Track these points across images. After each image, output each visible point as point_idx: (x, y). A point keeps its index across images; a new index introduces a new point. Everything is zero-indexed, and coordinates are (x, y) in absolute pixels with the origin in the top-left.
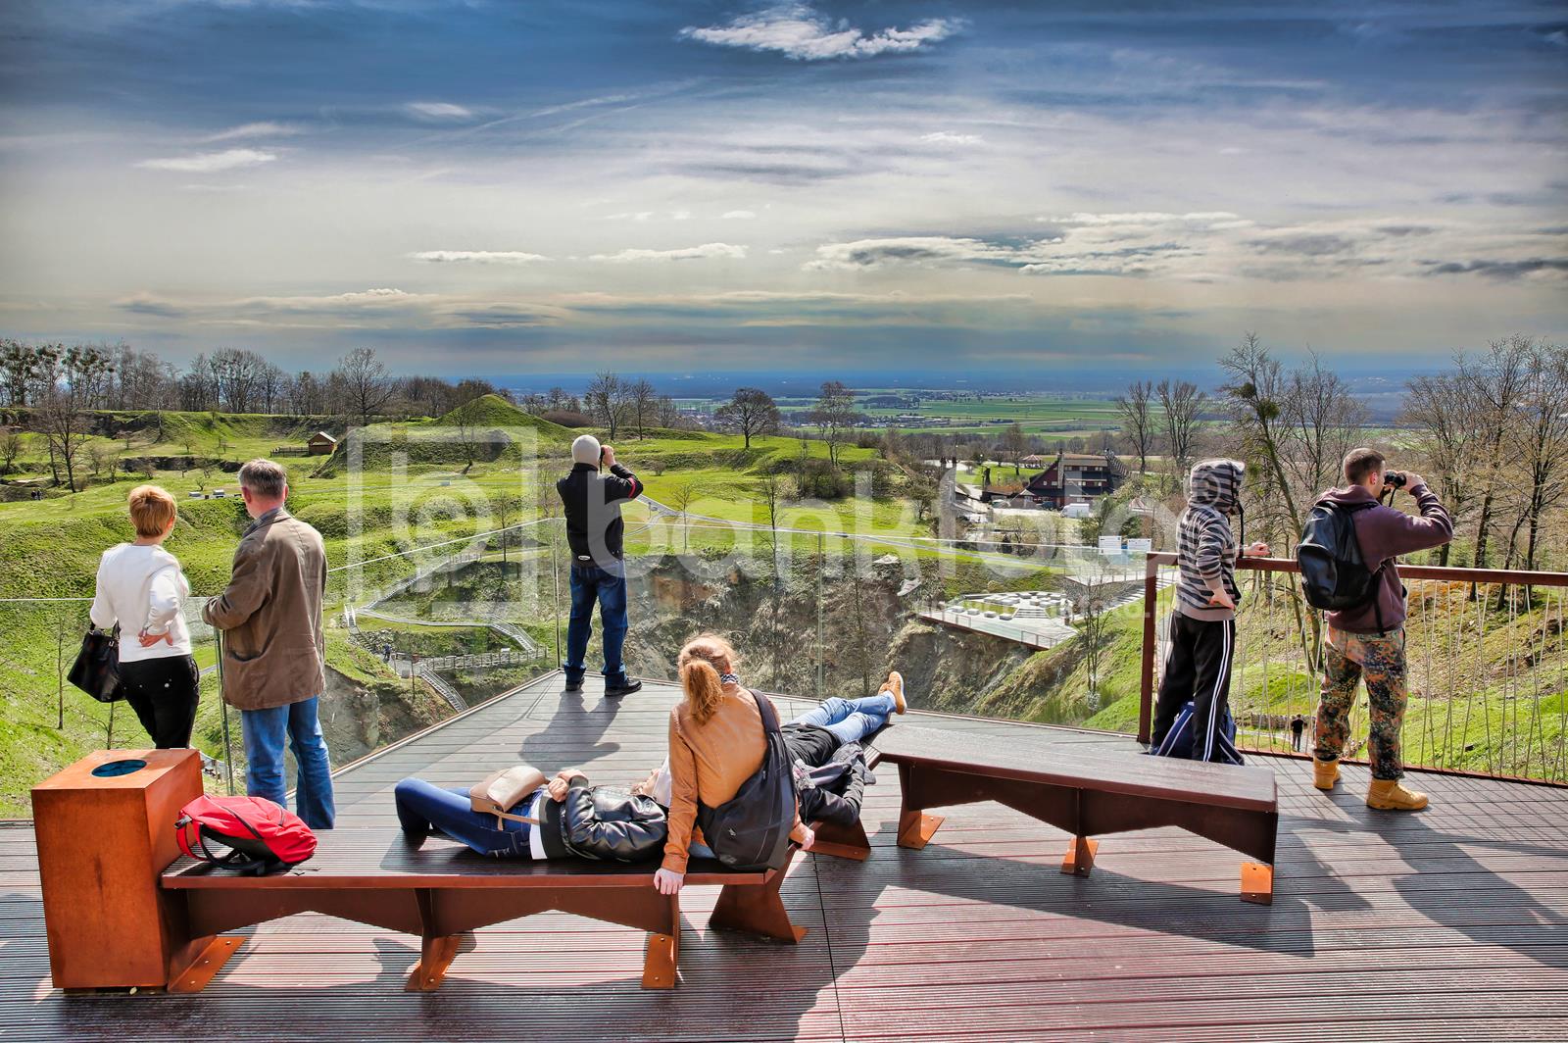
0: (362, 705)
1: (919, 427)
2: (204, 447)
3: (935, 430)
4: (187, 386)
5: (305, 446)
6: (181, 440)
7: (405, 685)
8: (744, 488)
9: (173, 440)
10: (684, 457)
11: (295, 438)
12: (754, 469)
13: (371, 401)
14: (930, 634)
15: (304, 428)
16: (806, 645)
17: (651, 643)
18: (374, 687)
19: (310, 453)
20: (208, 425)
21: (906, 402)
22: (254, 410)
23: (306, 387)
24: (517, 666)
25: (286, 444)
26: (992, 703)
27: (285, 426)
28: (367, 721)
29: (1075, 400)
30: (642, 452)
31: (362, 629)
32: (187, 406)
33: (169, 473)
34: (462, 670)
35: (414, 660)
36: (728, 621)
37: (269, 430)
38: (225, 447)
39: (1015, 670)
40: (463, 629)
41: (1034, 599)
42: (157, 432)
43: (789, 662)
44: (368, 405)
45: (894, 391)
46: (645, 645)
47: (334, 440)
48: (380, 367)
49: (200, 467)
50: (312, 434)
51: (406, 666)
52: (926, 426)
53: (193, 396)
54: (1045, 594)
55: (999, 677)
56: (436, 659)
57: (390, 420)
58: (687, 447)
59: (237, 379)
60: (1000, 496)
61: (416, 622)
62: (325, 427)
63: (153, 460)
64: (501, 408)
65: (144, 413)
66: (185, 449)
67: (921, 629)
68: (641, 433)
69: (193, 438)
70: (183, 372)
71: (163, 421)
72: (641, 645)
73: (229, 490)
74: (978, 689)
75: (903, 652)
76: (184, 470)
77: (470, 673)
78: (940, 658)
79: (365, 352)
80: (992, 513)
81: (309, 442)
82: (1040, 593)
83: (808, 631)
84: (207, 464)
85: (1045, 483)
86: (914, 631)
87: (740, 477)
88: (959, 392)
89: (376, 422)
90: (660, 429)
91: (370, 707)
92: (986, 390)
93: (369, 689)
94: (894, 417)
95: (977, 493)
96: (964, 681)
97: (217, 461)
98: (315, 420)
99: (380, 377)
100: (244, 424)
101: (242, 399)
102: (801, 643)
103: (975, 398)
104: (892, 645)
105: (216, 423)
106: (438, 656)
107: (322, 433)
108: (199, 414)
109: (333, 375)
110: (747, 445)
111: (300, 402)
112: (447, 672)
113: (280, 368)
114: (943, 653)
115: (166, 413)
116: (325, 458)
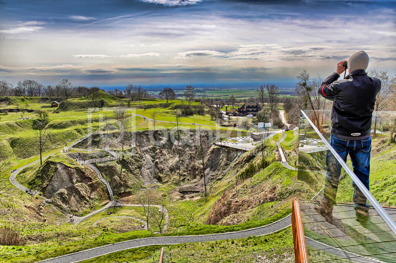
0: (71, 173)
1: (206, 97)
2: (22, 106)
3: (210, 98)
4: (16, 90)
5: (51, 105)
6: (15, 104)
7: (83, 167)
8: (167, 113)
9: (13, 104)
10: (151, 105)
11: (47, 103)
12: (170, 108)
13: (68, 93)
14: (218, 148)
15: (50, 100)
16: (187, 152)
17: (146, 153)
18: (74, 168)
19: (52, 107)
20: (23, 100)
21: (202, 91)
22: (35, 96)
23: (50, 90)
24: (112, 160)
25: (45, 104)
26: (235, 165)
27: (44, 100)
28: (73, 177)
29: (243, 90)
30: (140, 104)
31: (70, 153)
32: (16, 95)
33: (12, 113)
34: (98, 162)
35: (85, 160)
36: (166, 147)
37: (40, 101)
38: (28, 106)
39: (241, 156)
40: (97, 152)
41: (243, 139)
42: (8, 102)
43: (183, 156)
44: (67, 94)
45: (199, 88)
46: (145, 154)
47: (58, 103)
48: (70, 84)
49: (21, 111)
50: (52, 102)
51: (82, 162)
52: (208, 97)
53: (18, 92)
54: (246, 137)
55: (236, 158)
56: (91, 160)
57: (73, 98)
58: (152, 103)
59: (30, 88)
60: (231, 113)
61: (84, 150)
62: (56, 100)
63: (7, 109)
64: (103, 94)
65: (4, 97)
66: (16, 106)
67: (216, 147)
68: (140, 100)
69: (19, 103)
70: (15, 86)
71: (10, 99)
72: (144, 154)
73: (30, 117)
74: (231, 162)
75: (212, 153)
76: (17, 112)
77: (100, 163)
78: (221, 154)
79: (66, 80)
80: (230, 118)
81: (51, 104)
82: (245, 137)
83: (187, 149)
84: (23, 110)
85: (242, 110)
86: (214, 148)
87: (166, 110)
88: (215, 88)
89: (69, 98)
90: (144, 98)
91: (73, 173)
92: (221, 88)
93: (73, 169)
94: (200, 95)
95: (225, 113)
96: (227, 160)
97: (26, 110)
98: (53, 98)
99: (70, 87)
100: (33, 100)
101: (32, 93)
102: (186, 151)
103: (219, 90)
104: (209, 151)
105: (25, 99)
106: (91, 159)
107: (55, 101)
108: (20, 97)
109: (57, 86)
110: (167, 102)
111: (48, 94)
112: (94, 163)
113: (42, 85)
114: (222, 153)
115: (11, 97)
116: (56, 108)
